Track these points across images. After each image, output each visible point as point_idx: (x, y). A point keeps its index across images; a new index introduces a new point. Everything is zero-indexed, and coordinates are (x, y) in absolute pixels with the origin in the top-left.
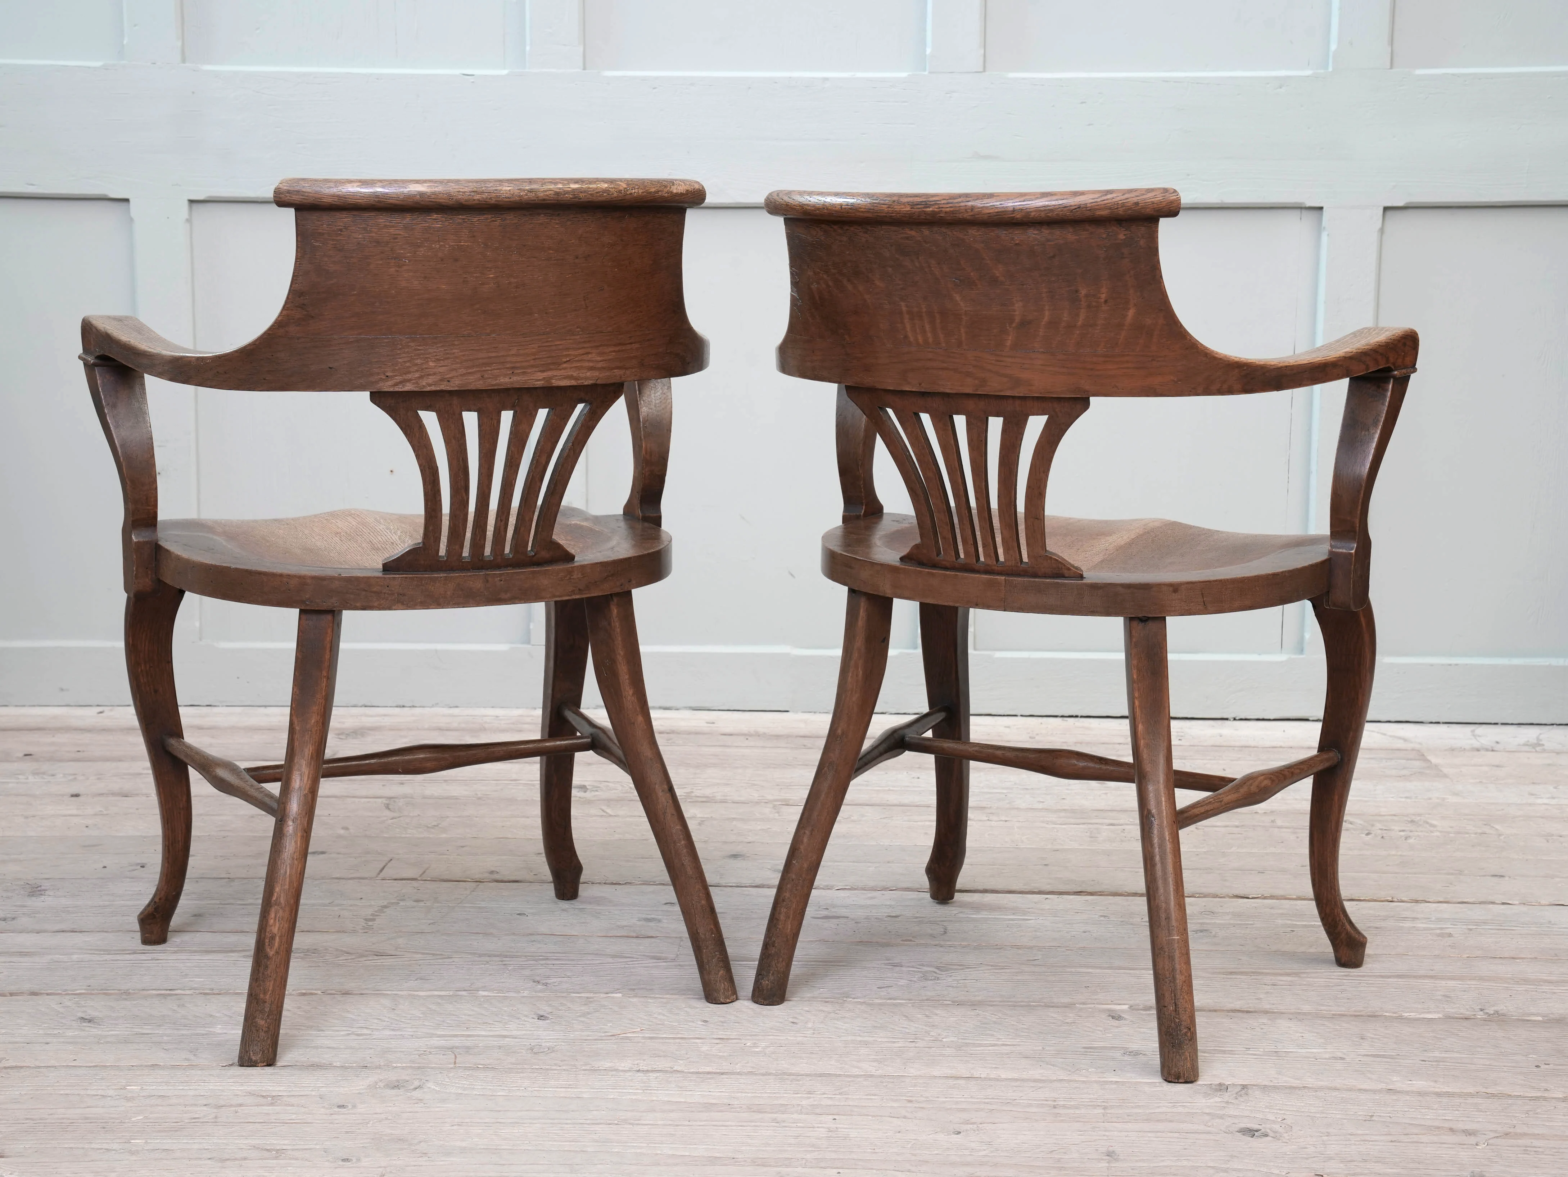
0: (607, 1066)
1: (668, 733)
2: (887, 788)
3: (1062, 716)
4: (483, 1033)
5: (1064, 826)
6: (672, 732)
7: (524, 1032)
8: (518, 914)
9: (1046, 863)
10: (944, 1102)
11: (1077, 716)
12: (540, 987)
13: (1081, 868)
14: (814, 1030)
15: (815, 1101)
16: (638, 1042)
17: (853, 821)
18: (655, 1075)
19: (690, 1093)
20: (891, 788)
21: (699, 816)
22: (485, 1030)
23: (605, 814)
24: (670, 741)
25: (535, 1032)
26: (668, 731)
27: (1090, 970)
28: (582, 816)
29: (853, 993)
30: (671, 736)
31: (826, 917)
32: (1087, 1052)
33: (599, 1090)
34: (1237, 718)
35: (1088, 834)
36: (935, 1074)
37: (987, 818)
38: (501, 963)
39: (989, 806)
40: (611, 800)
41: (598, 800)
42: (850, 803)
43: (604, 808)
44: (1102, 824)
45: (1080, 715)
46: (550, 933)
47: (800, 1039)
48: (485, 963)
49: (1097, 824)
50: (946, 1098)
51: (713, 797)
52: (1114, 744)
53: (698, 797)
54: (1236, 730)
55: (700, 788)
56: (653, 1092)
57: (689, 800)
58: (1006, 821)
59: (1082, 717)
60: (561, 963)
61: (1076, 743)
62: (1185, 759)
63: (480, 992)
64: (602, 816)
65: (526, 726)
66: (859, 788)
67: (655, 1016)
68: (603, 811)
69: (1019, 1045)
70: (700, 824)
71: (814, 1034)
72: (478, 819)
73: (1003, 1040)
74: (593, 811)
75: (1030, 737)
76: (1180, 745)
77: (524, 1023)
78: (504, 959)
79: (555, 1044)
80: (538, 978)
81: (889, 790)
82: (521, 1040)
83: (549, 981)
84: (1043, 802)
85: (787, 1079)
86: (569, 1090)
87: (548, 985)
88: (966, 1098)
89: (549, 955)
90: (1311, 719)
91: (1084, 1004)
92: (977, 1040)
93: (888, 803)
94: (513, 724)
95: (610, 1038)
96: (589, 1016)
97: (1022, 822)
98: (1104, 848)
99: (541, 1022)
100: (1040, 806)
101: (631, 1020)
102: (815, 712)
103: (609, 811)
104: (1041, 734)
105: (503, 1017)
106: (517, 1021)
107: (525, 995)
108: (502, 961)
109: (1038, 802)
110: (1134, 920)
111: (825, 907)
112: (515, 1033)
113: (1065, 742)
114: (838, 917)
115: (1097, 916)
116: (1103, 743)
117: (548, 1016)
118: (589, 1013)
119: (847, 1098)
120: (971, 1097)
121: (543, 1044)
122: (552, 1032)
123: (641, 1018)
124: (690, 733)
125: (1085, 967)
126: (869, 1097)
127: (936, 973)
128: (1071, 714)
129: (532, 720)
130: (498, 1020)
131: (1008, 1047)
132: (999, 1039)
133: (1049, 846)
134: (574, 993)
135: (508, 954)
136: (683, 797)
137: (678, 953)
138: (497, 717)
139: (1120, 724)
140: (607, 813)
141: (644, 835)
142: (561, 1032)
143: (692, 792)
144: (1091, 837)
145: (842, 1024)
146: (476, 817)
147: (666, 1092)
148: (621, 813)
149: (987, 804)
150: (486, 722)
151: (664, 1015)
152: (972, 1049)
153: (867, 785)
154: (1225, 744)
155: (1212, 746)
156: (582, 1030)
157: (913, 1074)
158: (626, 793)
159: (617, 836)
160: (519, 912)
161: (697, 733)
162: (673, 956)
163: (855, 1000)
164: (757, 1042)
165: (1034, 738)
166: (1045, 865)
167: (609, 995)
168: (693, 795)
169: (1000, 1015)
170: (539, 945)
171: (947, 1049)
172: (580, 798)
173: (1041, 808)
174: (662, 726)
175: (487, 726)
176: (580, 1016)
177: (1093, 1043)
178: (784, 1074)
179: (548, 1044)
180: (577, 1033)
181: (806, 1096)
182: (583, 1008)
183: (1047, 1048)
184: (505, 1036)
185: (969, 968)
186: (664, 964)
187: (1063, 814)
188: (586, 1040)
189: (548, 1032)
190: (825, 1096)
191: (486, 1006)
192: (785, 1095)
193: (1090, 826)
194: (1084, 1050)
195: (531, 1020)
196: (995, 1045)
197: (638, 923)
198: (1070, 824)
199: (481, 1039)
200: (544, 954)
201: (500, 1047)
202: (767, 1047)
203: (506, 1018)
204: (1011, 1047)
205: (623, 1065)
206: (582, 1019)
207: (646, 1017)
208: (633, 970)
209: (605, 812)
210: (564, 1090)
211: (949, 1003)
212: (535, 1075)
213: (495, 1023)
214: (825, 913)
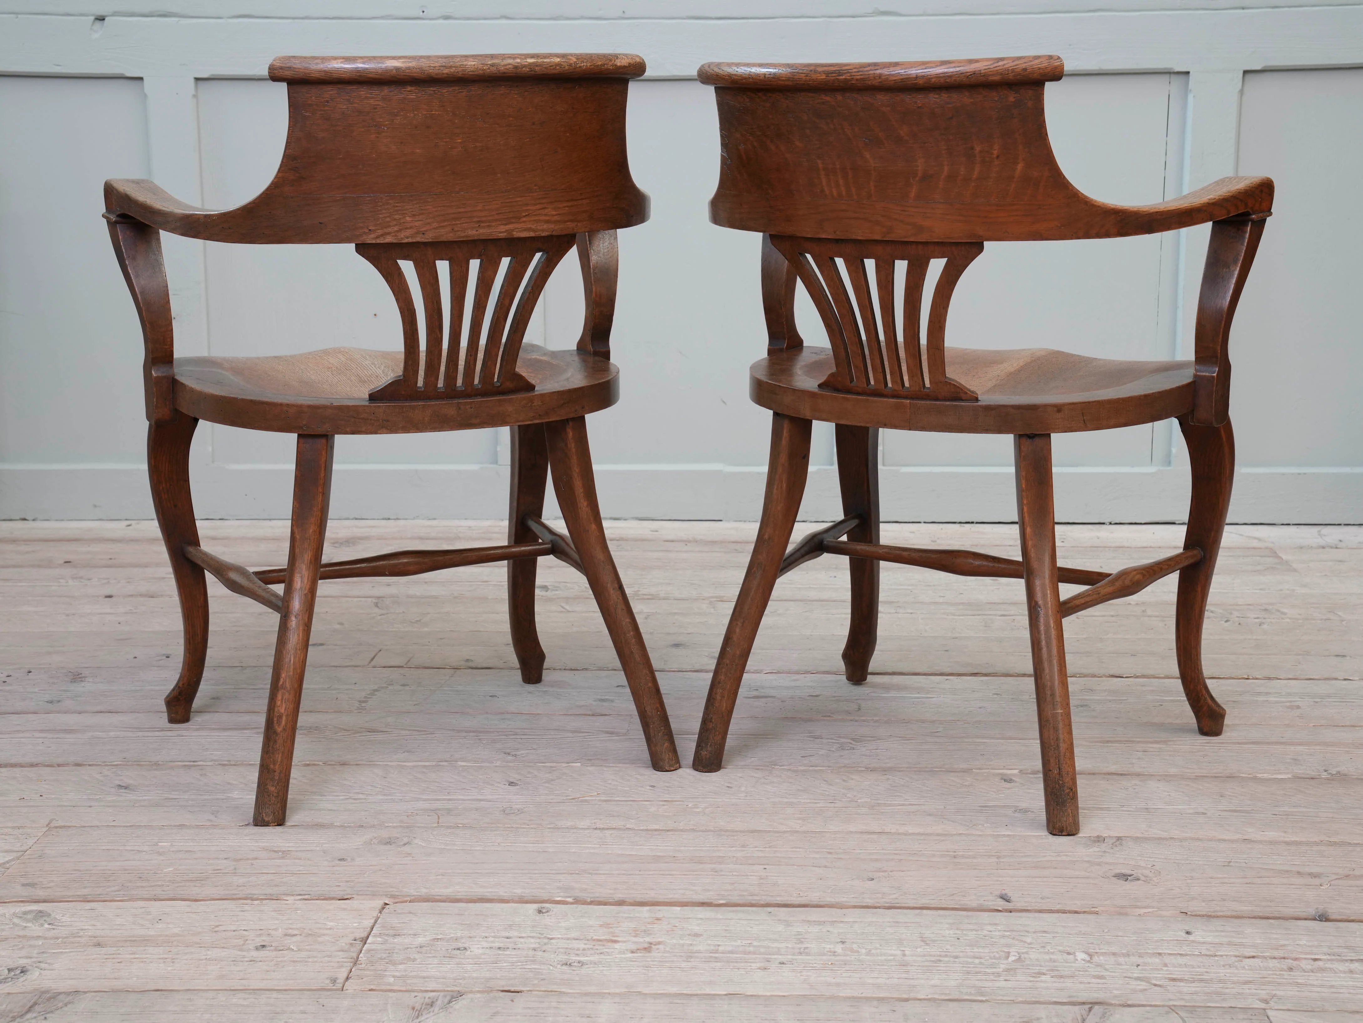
0: (569, 825)
1: (617, 540)
2: (808, 586)
3: (960, 523)
4: (462, 797)
5: (962, 617)
6: (622, 539)
7: (497, 796)
8: (491, 696)
9: (946, 649)
10: (860, 853)
11: (972, 523)
12: (510, 758)
13: (977, 653)
14: (747, 793)
15: (748, 853)
16: (596, 804)
17: (779, 614)
18: (610, 832)
19: (641, 847)
20: (811, 586)
21: (645, 611)
22: (463, 795)
23: (564, 610)
24: (620, 547)
25: (507, 796)
27: (985, 740)
28: (544, 612)
29: (780, 761)
30: (621, 542)
31: (756, 697)
32: (982, 810)
33: (562, 845)
34: (1112, 523)
35: (983, 624)
36: (851, 829)
37: (895, 611)
38: (476, 738)
39: (897, 600)
40: (570, 598)
41: (558, 598)
43: (563, 604)
44: (995, 615)
45: (975, 521)
46: (518, 712)
47: (735, 800)
48: (462, 738)
49: (990, 615)
50: (861, 850)
51: (657, 595)
52: (1006, 546)
53: (645, 594)
54: (1112, 533)
55: (647, 587)
56: (608, 846)
57: (636, 598)
58: (912, 613)
59: (977, 523)
60: (528, 737)
61: (972, 545)
62: (1067, 558)
63: (459, 763)
64: (561, 612)
65: (495, 535)
66: (784, 585)
67: (610, 782)
68: (562, 607)
69: (924, 805)
70: (646, 618)
71: (746, 796)
72: (454, 615)
73: (910, 800)
74: (554, 608)
75: (932, 541)
77: (497, 788)
78: (479, 734)
79: (524, 806)
80: (508, 751)
81: (810, 588)
82: (495, 803)
83: (518, 753)
84: (944, 597)
85: (724, 835)
86: (537, 845)
87: (517, 756)
88: (878, 850)
89: (517, 730)
90: (1177, 522)
91: (980, 769)
92: (888, 801)
93: (809, 598)
94: (484, 533)
95: (571, 801)
96: (552, 783)
97: (926, 614)
98: (996, 636)
99: (511, 788)
100: (941, 600)
101: (589, 785)
102: (745, 521)
103: (567, 607)
104: (942, 538)
105: (479, 784)
106: (490, 787)
107: (497, 764)
108: (477, 736)
109: (940, 596)
110: (1023, 697)
111: (755, 689)
112: (489, 797)
113: (963, 545)
114: (767, 697)
115: (991, 694)
116: (996, 545)
117: (517, 782)
118: (552, 780)
119: (776, 851)
120: (883, 849)
121: (513, 807)
122: (521, 796)
123: (597, 784)
124: (636, 540)
125: (981, 737)
126: (794, 850)
127: (851, 743)
128: (967, 521)
129: (500, 530)
130: (474, 786)
131: (914, 807)
132: (906, 799)
133: (949, 635)
134: (539, 763)
135: (482, 730)
137: (629, 728)
138: (470, 527)
140: (566, 609)
141: (598, 628)
142: (529, 796)
143: (640, 590)
144: (986, 627)
145: (771, 788)
146: (453, 613)
147: (620, 846)
148: (578, 609)
149: (895, 599)
150: (460, 532)
151: (617, 781)
152: (883, 808)
154: (1102, 545)
155: (1091, 547)
156: (547, 794)
157: (832, 829)
158: (582, 592)
159: (575, 629)
161: (643, 540)
162: (624, 731)
163: (782, 767)
164: (697, 803)
165: (936, 541)
166: (946, 651)
167: (570, 764)
168: (640, 593)
169: (907, 779)
170: (509, 723)
171: (862, 808)
172: (542, 596)
175: (461, 535)
176: (545, 783)
177: (988, 802)
178: (721, 830)
179: (517, 807)
180: (542, 797)
181: (740, 849)
182: (547, 775)
183: (948, 807)
184: (481, 800)
185: (880, 739)
186: (617, 738)
187: (961, 607)
188: (550, 803)
189: (517, 796)
190: (757, 849)
191: (464, 774)
192: (722, 848)
193: (985, 617)
194: (980, 808)
195: (503, 786)
196: (903, 805)
197: (594, 703)
198: (967, 615)
199: (460, 802)
200: (513, 730)
201: (477, 809)
202: (706, 808)
203: (482, 784)
204: (917, 806)
205: (582, 824)
206: (547, 785)
207: (601, 783)
208: (590, 743)
209: (564, 608)
210: (532, 845)
211: (863, 769)
212: (507, 832)
213: (472, 789)
214: (755, 693)
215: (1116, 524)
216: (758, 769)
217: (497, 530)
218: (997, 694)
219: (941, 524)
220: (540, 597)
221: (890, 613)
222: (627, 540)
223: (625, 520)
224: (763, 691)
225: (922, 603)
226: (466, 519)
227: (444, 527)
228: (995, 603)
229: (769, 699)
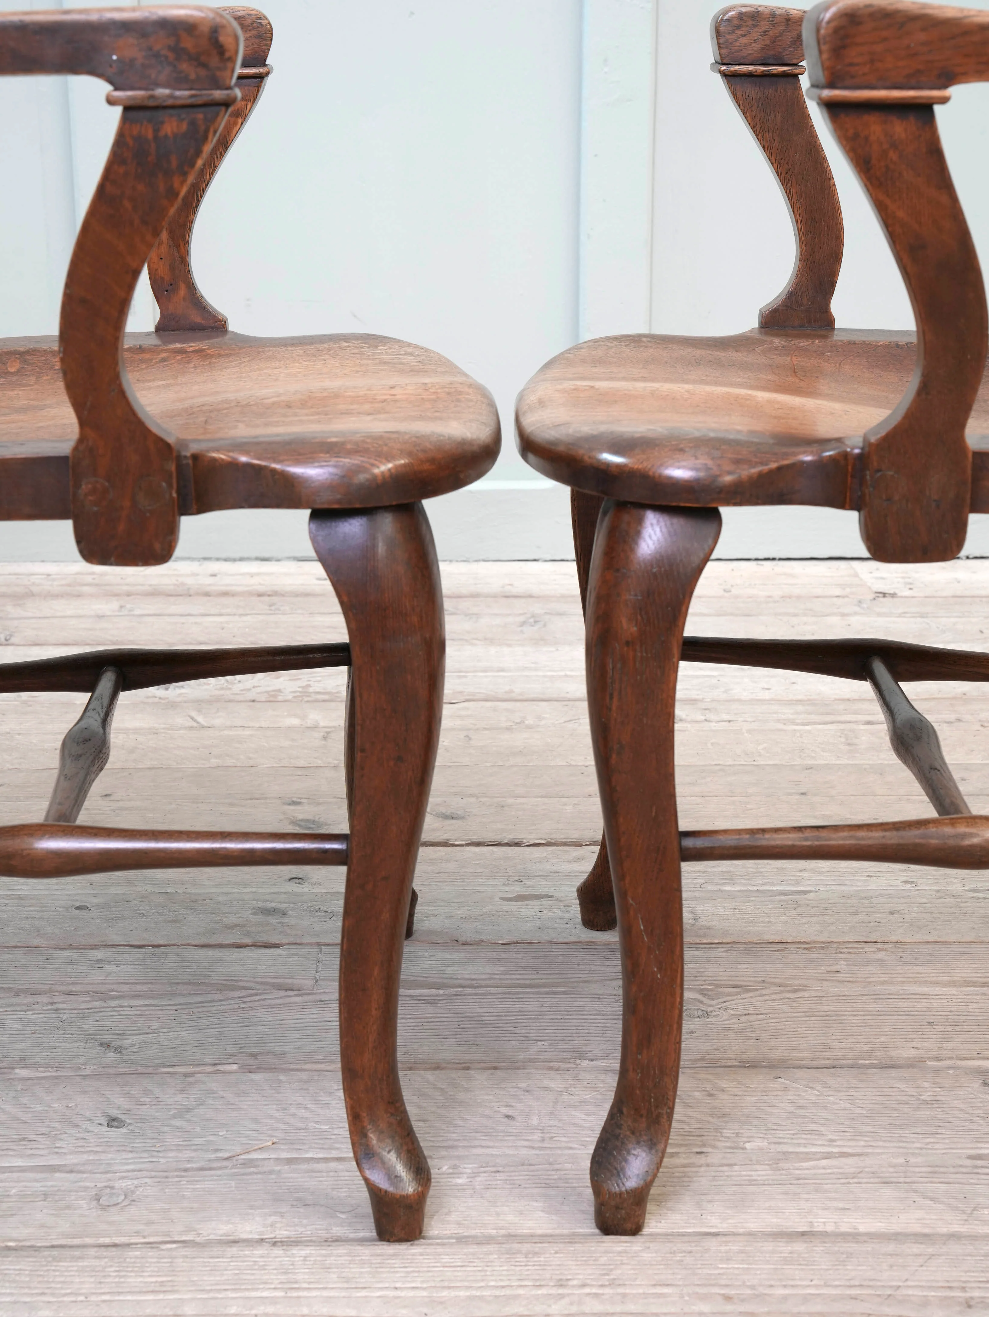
0: (221, 1232)
1: (269, 596)
2: (562, 673)
3: (757, 559)
4: (19, 1162)
5: (808, 728)
6: (275, 594)
7: (85, 1157)
8: (78, 908)
9: (802, 791)
10: (785, 1298)
11: (774, 559)
12: (111, 1055)
13: (852, 797)
14: (542, 1131)
15: (571, 1304)
16: (271, 1172)
17: (529, 727)
18: (303, 1253)
19: (363, 1293)
20: (568, 673)
21: (322, 724)
22: (21, 1156)
23: (195, 724)
24: (273, 608)
25: (103, 1156)
26: (269, 593)
27: (925, 989)
28: (164, 729)
29: (589, 1048)
30: (275, 599)
31: (521, 898)
32: (976, 1167)
33: (211, 1295)
34: (971, 556)
35: (843, 740)
36: (753, 1226)
37: (703, 718)
38: (50, 1007)
39: (700, 697)
40: (202, 701)
41: (185, 702)
42: (520, 697)
43: (193, 714)
44: (856, 722)
45: (777, 556)
46: (125, 943)
47: (524, 1152)
48: (25, 1008)
49: (850, 722)
50: (785, 1286)
51: (337, 693)
52: (831, 597)
53: (318, 693)
54: (974, 572)
55: (319, 679)
56: (301, 1294)
57: (306, 699)
58: (729, 721)
59: (780, 559)
60: (141, 1003)
61: (783, 597)
62: (927, 617)
63: (17, 1071)
64: (191, 728)
65: (86, 589)
66: (526, 673)
67: (293, 1110)
68: (192, 718)
69: (866, 1154)
70: (325, 738)
71: (543, 1140)
72: (20, 737)
73: (838, 1143)
74: (180, 720)
75: (725, 590)
76: (913, 597)
77: (86, 1135)
78: (56, 999)
79: (136, 1182)
80: (107, 1038)
81: (566, 676)
82: (80, 1175)
83: (126, 1043)
84: (768, 689)
85: (519, 1252)
86: (161, 1296)
87: (124, 1052)
88: (816, 1286)
89: (125, 988)
91: (938, 1059)
92: (799, 1145)
93: (568, 696)
94: (69, 585)
95: (225, 1163)
96: (188, 1116)
97: (751, 722)
98: (871, 762)
99: (114, 1133)
100: (766, 695)
101: (256, 1121)
102: (451, 561)
103: (200, 719)
104: (737, 585)
105: (53, 1125)
106: (73, 1131)
107: (87, 1072)
108: (51, 1004)
109: (763, 688)
110: (954, 887)
111: (517, 878)
112: (71, 1160)
113: (769, 597)
114: (538, 897)
115: (899, 883)
116: (818, 597)
117: (123, 1117)
118: (188, 1110)
119: (624, 1295)
120: (826, 1285)
121: (117, 1184)
122: (130, 1155)
123: (271, 1117)
124: (297, 595)
125: (915, 982)
126: (659, 1290)
127: (701, 1002)
128: (767, 556)
129: (94, 579)
130: (44, 1130)
131: (850, 1160)
132: (832, 1141)
133: (798, 762)
134: (164, 1067)
135: (61, 988)
136: (298, 694)
137: (317, 975)
138: (49, 575)
139: (830, 568)
140: (198, 723)
141: (250, 759)
142: (145, 1155)
143: (309, 686)
144: (849, 744)
145: (583, 1117)
146: (19, 734)
147: (325, 1293)
148: (217, 722)
149: (698, 695)
150: (34, 584)
151: (306, 1108)
152: (797, 1165)
153: (536, 669)
154: (967, 593)
155: (954, 597)
156: (179, 1148)
157: (716, 1227)
158: (222, 689)
159: (214, 762)
160: (78, 904)
161: (307, 595)
162: (309, 983)
163: (595, 1063)
164: (457, 1162)
165: (730, 591)
166: (802, 794)
167: (220, 1067)
168: (311, 690)
169: (819, 1087)
170: (109, 969)
171: (758, 1167)
172: (160, 698)
173: (767, 698)
174: (260, 584)
175: (35, 589)
176: (174, 1117)
177: (979, 1145)
178: (511, 1237)
179: (124, 1184)
180: (171, 1154)
181: (554, 1291)
182: (179, 1098)
183: (913, 1160)
184: (53, 1169)
185: (750, 991)
186: (297, 999)
187: (800, 708)
188: (186, 1170)
189: (125, 1155)
190: (587, 1290)
191: (25, 1100)
192: (521, 1291)
193: (842, 726)
194: (969, 1162)
195: (97, 1129)
196: (828, 1156)
197: (255, 919)
198: (815, 723)
199: (15, 1175)
200: (115, 987)
201: (46, 1196)
202: (475, 1175)
203: (57, 1125)
204: (856, 1158)
205: (248, 1228)
206: (178, 1123)
207: (277, 1115)
208: (252, 1014)
209: (195, 721)
210: (151, 1297)
211: (735, 1063)
212: (103, 1262)
213: (39, 1138)
214: (517, 889)
215: (976, 558)
216: (550, 1068)
217: (89, 579)
218: (910, 882)
219: (729, 562)
220: (157, 700)
221: (697, 722)
222: (283, 595)
223: (278, 560)
224: (529, 883)
225: (739, 700)
226: (43, 561)
227: (10, 574)
228: (849, 700)
229: (544, 902)
